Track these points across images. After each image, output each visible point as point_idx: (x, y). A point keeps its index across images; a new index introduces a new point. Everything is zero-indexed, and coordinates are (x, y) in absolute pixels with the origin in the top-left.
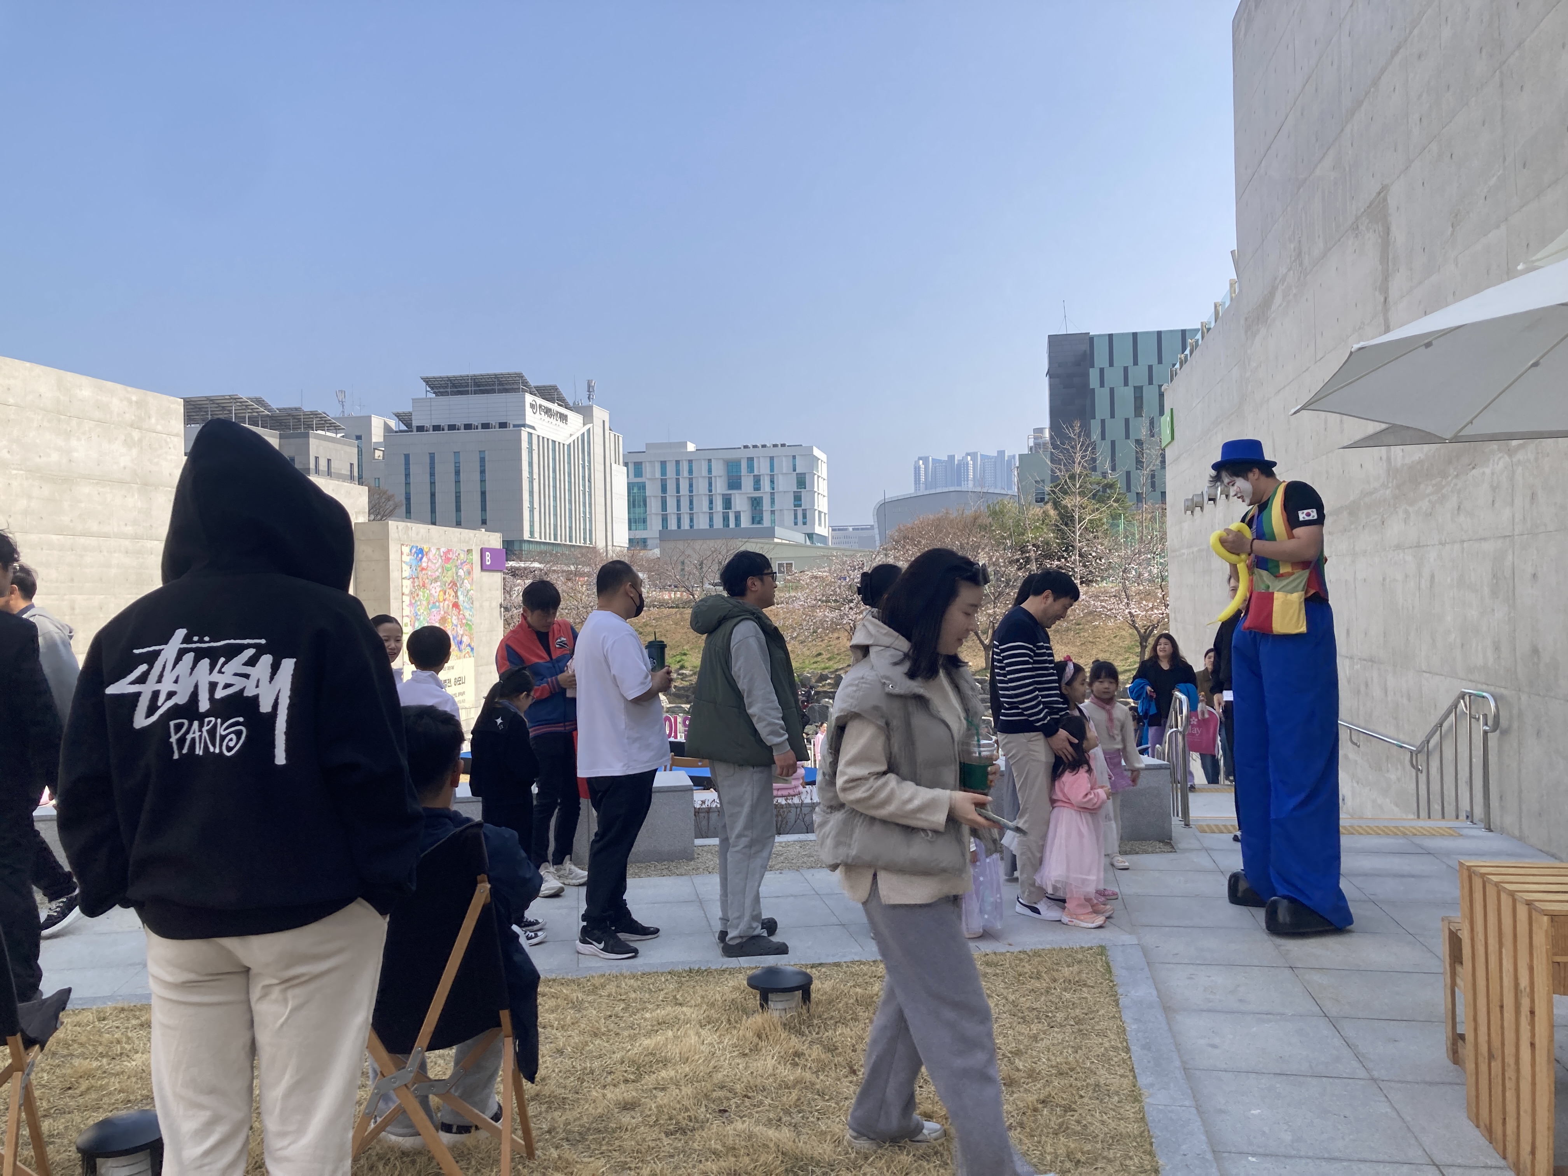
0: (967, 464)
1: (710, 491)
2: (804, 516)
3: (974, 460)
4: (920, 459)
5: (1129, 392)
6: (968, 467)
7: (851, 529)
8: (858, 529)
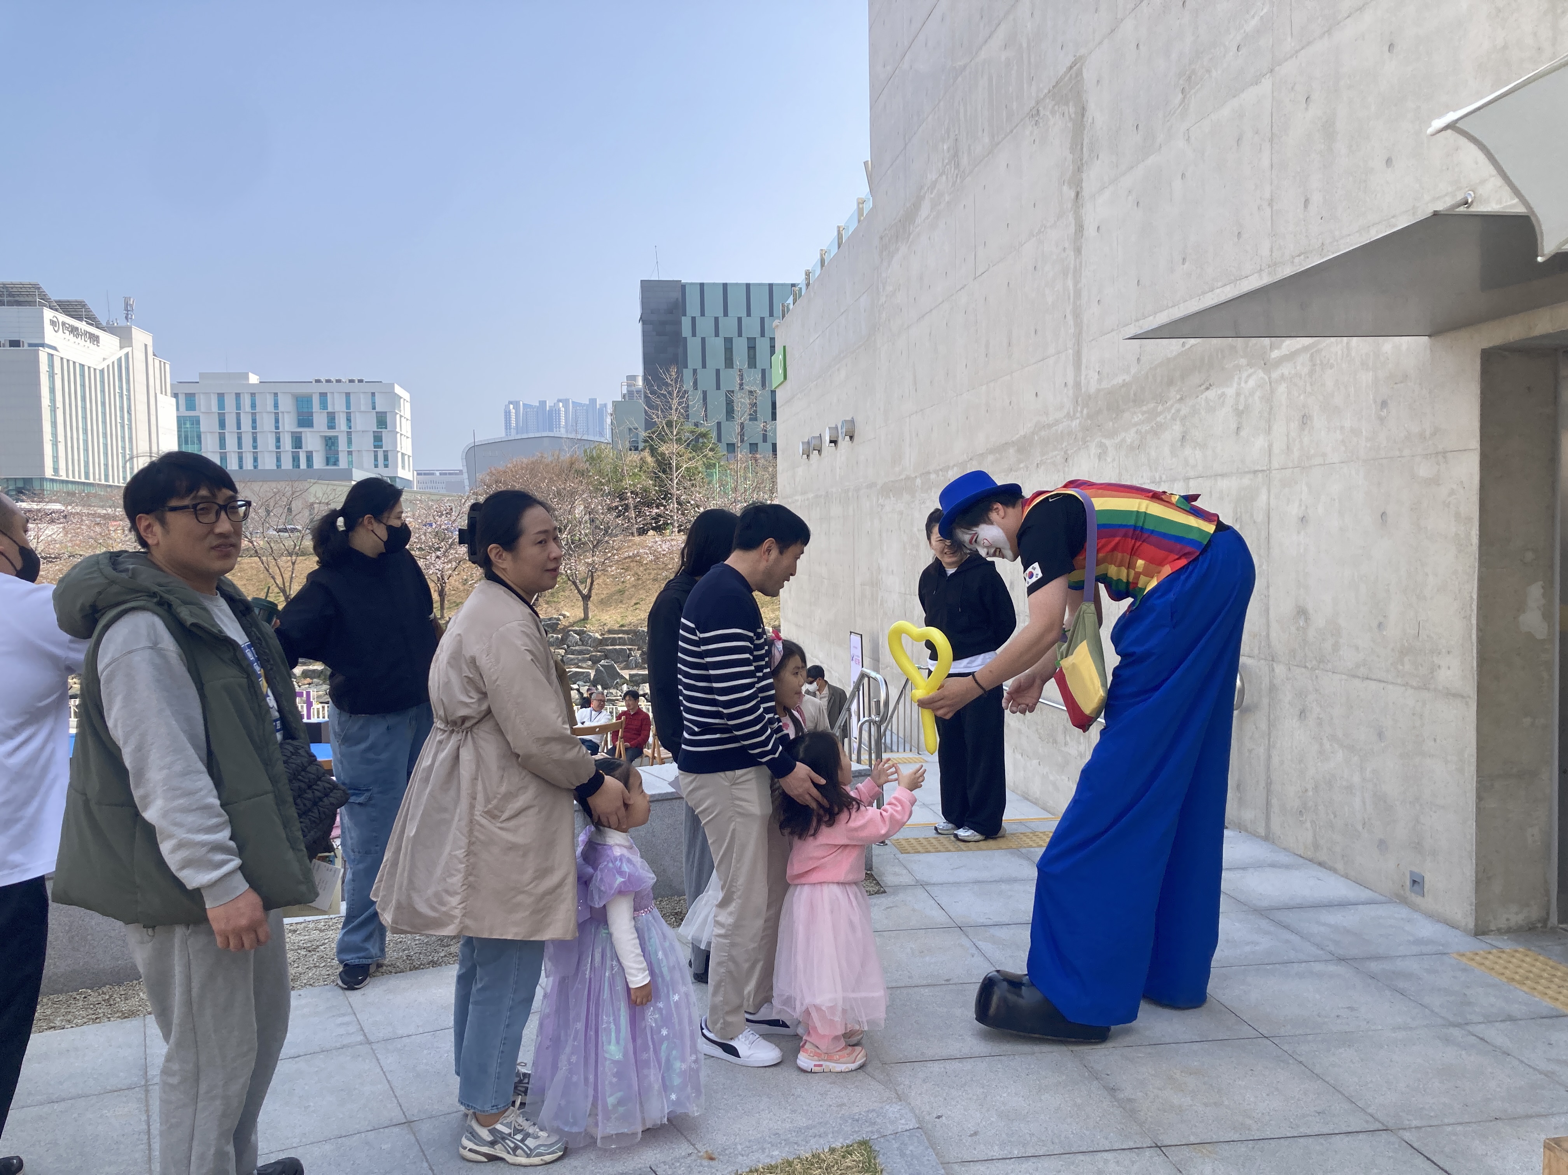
0: (559, 410)
1: (277, 428)
2: (386, 458)
3: (566, 406)
4: (510, 403)
5: (719, 343)
6: (559, 414)
7: (438, 473)
8: (445, 474)
